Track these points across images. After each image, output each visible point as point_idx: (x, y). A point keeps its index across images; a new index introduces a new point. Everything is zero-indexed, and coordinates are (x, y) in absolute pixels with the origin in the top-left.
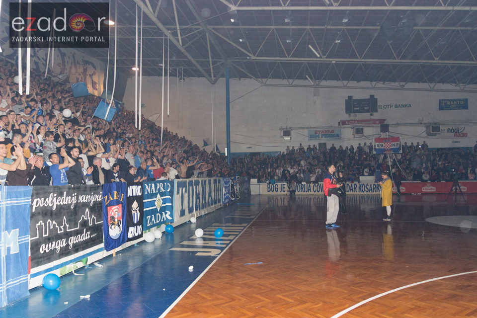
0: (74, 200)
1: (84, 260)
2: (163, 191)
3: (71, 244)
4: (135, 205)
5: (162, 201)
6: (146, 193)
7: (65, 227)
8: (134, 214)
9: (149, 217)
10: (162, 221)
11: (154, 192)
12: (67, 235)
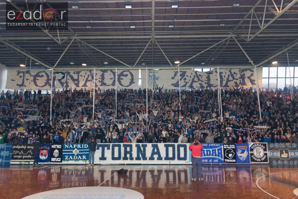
0: (25, 147)
1: (29, 162)
2: (80, 147)
3: (23, 157)
4: (56, 151)
5: (78, 152)
6: (65, 148)
7: (22, 153)
8: (55, 154)
9: (67, 156)
10: (78, 159)
11: (72, 147)
12: (22, 155)
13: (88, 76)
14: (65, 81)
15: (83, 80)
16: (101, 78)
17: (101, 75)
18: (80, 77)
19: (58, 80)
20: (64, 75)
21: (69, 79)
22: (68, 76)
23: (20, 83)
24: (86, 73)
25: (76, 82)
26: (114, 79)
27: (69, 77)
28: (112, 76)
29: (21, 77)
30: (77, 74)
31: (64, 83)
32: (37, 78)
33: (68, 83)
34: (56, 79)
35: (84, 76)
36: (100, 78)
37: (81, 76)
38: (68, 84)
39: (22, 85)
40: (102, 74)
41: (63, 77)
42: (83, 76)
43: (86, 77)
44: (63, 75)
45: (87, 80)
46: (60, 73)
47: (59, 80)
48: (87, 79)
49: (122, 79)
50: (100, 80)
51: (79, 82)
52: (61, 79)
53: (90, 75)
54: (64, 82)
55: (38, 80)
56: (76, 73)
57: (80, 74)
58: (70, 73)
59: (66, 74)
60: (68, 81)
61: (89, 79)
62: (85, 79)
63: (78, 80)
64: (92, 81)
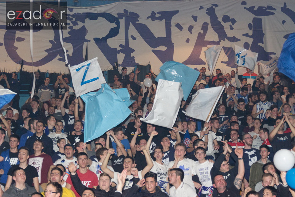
13: (205, 27)
14: (121, 46)
15: (188, 41)
16: (251, 33)
17: (250, 26)
18: (174, 29)
19: (97, 40)
20: (118, 23)
21: (134, 38)
22: (131, 26)
24: (195, 18)
25: (163, 48)
27: (133, 31)
30: (164, 20)
31: (118, 52)
32: (19, 34)
33: (133, 51)
34: (87, 37)
35: (190, 29)
36: (246, 35)
37: (179, 26)
38: (132, 55)
40: (254, 19)
41: (114, 33)
42: (185, 27)
43: (198, 29)
44: (114, 25)
45: (201, 42)
46: (99, 18)
47: (101, 42)
48: (201, 37)
50: (250, 41)
51: (171, 47)
52: (105, 39)
53: (210, 25)
54: (119, 48)
55: (20, 39)
56: (160, 19)
58: (138, 16)
59: (122, 22)
60: (131, 46)
61: (208, 38)
62: (194, 38)
63: (167, 41)
64: (218, 43)
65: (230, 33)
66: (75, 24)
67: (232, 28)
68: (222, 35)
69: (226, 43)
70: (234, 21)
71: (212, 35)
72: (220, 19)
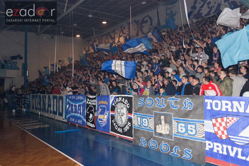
15: (117, 37)
18: (115, 34)
23: (88, 49)
24: (118, 30)
25: (114, 40)
26: (137, 29)
27: (109, 37)
28: (136, 26)
29: (88, 44)
36: (127, 32)
37: (116, 33)
39: (89, 51)
43: (119, 33)
44: (106, 36)
48: (120, 34)
49: (143, 27)
53: (121, 31)
56: (113, 32)
57: (115, 33)
58: (110, 33)
59: (108, 35)
60: (109, 41)
61: (120, 35)
62: (118, 35)
63: (114, 38)
64: (122, 36)
65: (124, 32)
66: (101, 38)
67: (125, 30)
68: (123, 33)
69: (124, 35)
70: (125, 28)
71: (121, 34)
72: (123, 29)
